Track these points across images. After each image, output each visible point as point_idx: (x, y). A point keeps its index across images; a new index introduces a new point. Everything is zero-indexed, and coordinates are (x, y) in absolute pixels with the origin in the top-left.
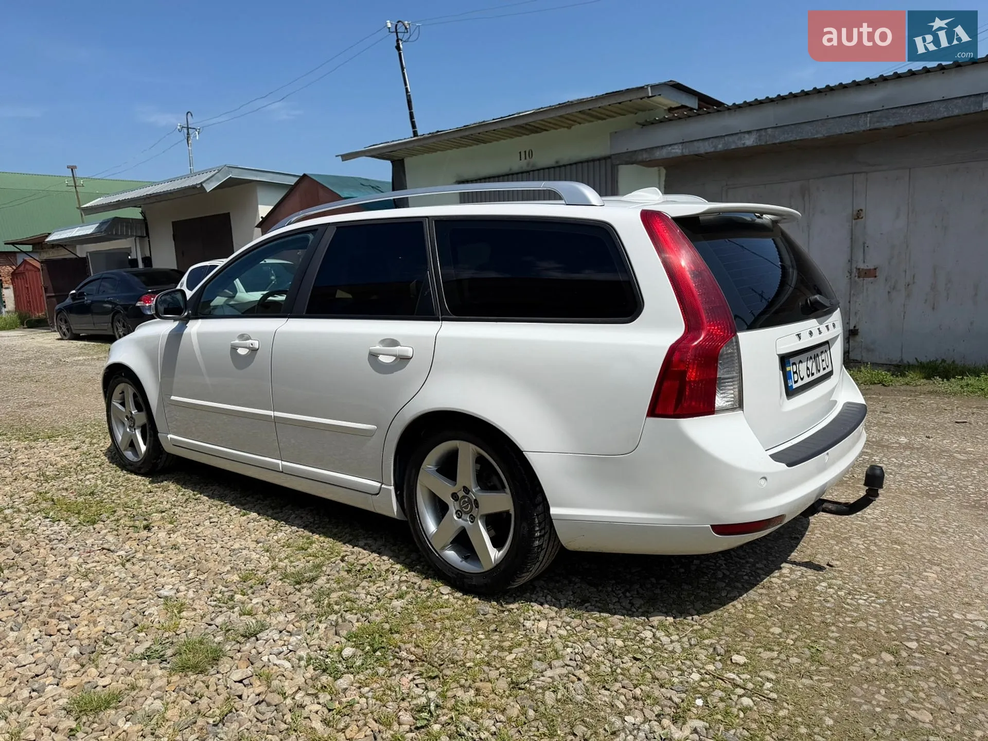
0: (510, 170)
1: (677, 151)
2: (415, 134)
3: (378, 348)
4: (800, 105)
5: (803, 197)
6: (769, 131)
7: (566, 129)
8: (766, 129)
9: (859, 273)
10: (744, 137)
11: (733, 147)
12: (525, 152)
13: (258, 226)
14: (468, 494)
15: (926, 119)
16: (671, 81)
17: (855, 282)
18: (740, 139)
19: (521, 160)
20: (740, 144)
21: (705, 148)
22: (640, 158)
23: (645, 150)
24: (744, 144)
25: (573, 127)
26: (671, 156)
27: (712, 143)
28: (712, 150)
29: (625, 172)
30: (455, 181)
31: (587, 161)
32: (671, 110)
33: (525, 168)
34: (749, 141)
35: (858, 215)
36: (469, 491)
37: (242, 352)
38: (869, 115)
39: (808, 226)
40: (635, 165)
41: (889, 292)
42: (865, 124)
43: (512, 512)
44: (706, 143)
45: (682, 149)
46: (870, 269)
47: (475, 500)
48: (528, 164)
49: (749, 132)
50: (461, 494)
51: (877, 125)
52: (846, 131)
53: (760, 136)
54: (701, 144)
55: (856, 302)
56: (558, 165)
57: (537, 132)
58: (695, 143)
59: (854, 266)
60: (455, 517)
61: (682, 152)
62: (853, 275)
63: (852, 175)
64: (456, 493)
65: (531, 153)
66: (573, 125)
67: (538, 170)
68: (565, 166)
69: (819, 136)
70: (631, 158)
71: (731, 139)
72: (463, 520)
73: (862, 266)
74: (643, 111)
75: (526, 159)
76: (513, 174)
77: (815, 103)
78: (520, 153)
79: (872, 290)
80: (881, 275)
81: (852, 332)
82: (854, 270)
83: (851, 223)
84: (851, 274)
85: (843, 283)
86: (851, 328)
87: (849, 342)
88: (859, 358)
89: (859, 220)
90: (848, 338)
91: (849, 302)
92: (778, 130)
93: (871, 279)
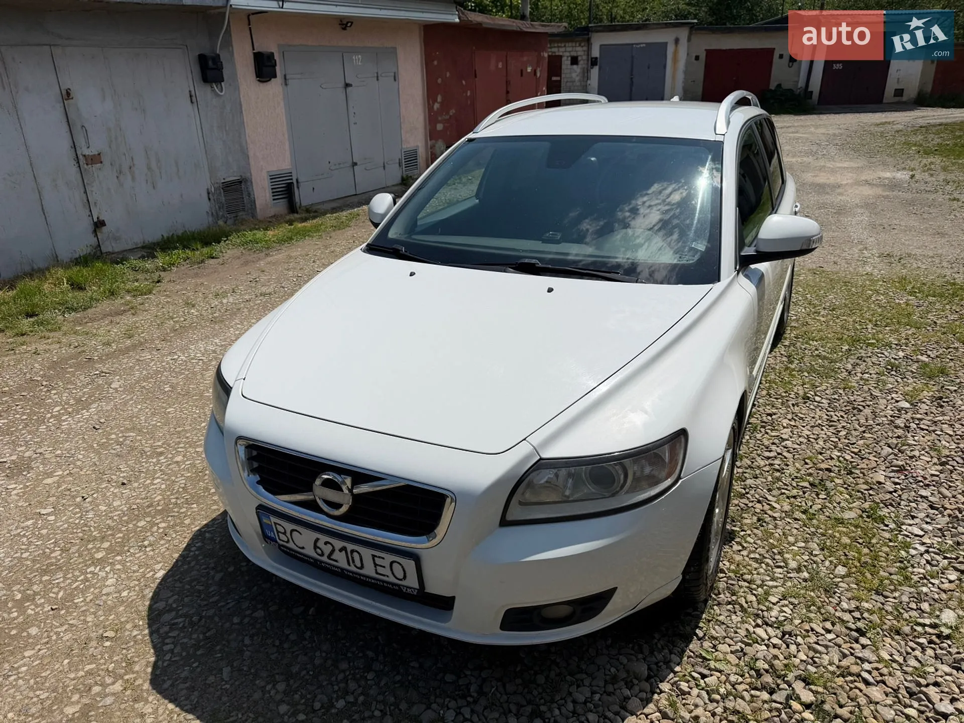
9: (86, 160)
17: (85, 169)
41: (117, 177)
46: (94, 155)
55: (92, 191)
59: (79, 153)
62: (81, 163)
63: (48, 47)
73: (87, 152)
79: (102, 178)
80: (106, 159)
81: (99, 225)
82: (81, 157)
83: (62, 104)
84: (78, 162)
85: (73, 170)
86: (95, 220)
87: (96, 235)
88: (110, 250)
89: (70, 101)
90: (95, 231)
91: (85, 192)
93: (98, 165)
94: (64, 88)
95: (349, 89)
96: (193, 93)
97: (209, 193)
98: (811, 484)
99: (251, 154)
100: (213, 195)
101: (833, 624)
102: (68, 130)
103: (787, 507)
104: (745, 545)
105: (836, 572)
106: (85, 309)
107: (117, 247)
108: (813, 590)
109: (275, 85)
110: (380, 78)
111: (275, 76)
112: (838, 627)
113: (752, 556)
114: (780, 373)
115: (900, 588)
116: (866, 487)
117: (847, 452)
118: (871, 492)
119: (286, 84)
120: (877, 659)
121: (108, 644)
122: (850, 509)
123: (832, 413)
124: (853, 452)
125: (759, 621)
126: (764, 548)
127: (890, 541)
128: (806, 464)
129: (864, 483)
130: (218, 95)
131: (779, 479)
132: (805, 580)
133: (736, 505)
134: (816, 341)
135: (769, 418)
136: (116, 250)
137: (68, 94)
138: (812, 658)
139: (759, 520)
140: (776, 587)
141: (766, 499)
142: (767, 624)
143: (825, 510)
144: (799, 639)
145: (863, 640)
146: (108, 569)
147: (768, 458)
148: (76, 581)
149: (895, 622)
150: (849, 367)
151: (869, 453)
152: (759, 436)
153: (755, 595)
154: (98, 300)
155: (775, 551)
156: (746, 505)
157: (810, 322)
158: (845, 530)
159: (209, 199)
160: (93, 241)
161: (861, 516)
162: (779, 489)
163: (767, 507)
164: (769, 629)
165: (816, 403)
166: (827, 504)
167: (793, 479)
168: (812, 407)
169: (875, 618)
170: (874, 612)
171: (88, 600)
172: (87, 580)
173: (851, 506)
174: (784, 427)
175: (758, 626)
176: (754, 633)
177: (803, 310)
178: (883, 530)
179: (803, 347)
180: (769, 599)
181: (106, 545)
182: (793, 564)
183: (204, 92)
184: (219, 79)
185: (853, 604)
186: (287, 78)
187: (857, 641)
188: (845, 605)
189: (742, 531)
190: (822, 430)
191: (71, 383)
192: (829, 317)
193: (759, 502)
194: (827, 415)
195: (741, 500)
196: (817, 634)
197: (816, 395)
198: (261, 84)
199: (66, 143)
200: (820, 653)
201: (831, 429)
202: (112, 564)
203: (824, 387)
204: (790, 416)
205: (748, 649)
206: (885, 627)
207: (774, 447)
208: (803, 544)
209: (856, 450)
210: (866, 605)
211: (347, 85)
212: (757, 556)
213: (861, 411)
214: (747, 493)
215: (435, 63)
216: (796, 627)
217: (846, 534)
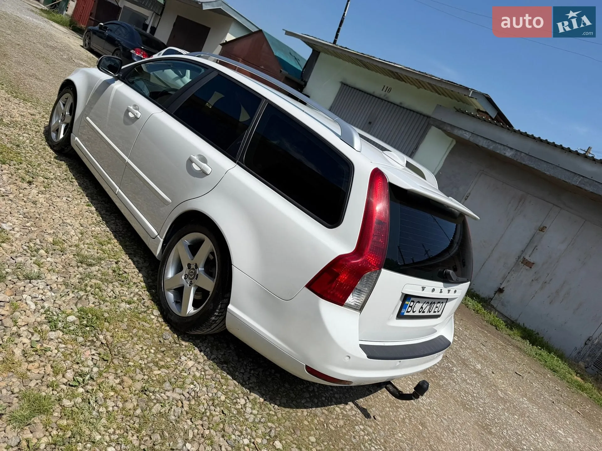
0: (374, 92)
1: (467, 136)
2: (335, 42)
3: (195, 158)
4: (548, 149)
5: (519, 202)
6: (523, 154)
7: (416, 88)
8: (521, 152)
9: (523, 261)
10: (507, 150)
11: (498, 152)
12: (387, 87)
13: (221, 44)
14: (196, 269)
16: (487, 94)
17: (519, 264)
18: (504, 149)
19: (382, 90)
20: (502, 153)
21: (483, 143)
22: (445, 128)
23: (451, 125)
24: (505, 154)
25: (421, 89)
26: (462, 137)
27: (488, 142)
28: (486, 147)
29: (434, 131)
30: (340, 81)
31: (417, 113)
32: (479, 110)
33: (382, 97)
34: (509, 154)
35: (542, 229)
36: (197, 268)
37: (131, 115)
38: (581, 178)
39: (512, 220)
40: (440, 130)
41: (533, 280)
42: (576, 181)
43: (211, 293)
44: (485, 141)
45: (471, 137)
46: (530, 262)
47: (197, 275)
48: (385, 95)
49: (511, 149)
50: (193, 266)
51: (582, 186)
52: (564, 179)
53: (516, 154)
54: (481, 139)
55: (513, 275)
56: (401, 105)
57: (399, 80)
58: (479, 138)
59: (523, 255)
60: (183, 277)
61: (469, 138)
62: (519, 260)
63: (552, 205)
64: (190, 264)
65: (390, 90)
66: (421, 88)
67: (389, 102)
68: (404, 108)
69: (548, 173)
70: (441, 125)
71: (499, 146)
72: (186, 281)
73: (527, 258)
74: (464, 102)
75: (385, 91)
76: (373, 96)
77: (557, 153)
78: (384, 86)
79: (525, 274)
80: (534, 269)
81: (501, 291)
83: (535, 231)
84: (519, 258)
85: (512, 261)
86: (501, 287)
87: (495, 294)
88: (495, 306)
89: (541, 232)
90: (496, 292)
91: (509, 273)
92: (528, 156)
93: (528, 268)
94: (544, 225)
97: (588, 340)
100: (592, 344)
102: (527, 242)
107: (500, 308)
136: (498, 309)
159: (586, 344)
160: (492, 294)
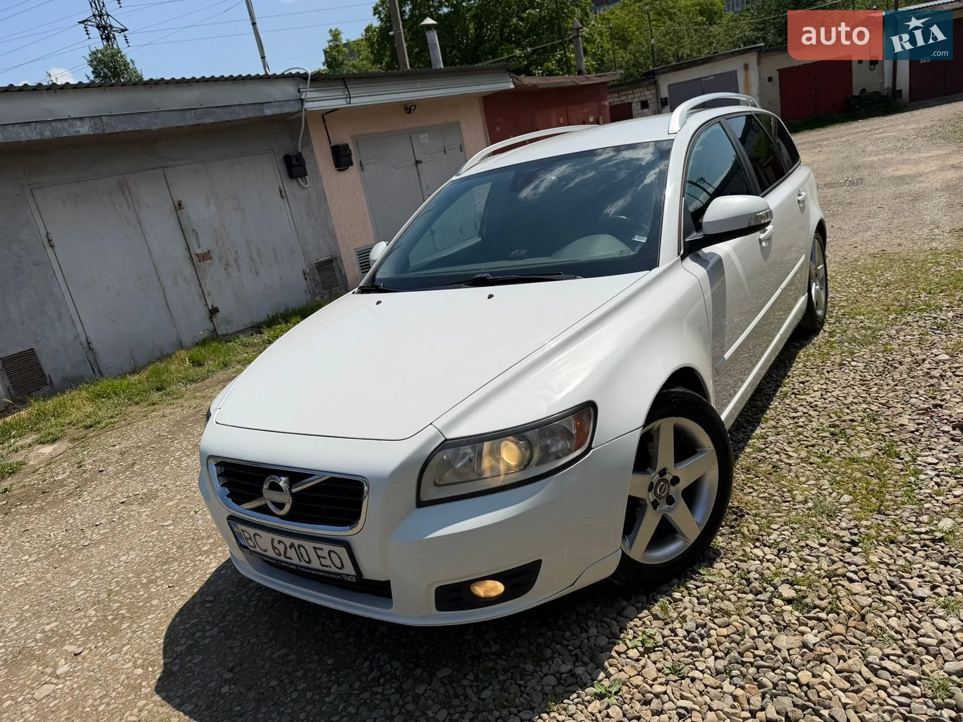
4: (128, 94)
5: (124, 194)
6: (104, 119)
8: (100, 116)
9: (199, 258)
15: (233, 119)
17: (199, 266)
18: (72, 126)
20: (72, 132)
21: (26, 134)
28: (38, 137)
38: (192, 111)
39: (139, 222)
41: (225, 269)
42: (190, 120)
46: (205, 253)
51: (201, 121)
52: (178, 125)
53: (95, 124)
55: (205, 283)
58: (10, 128)
59: (192, 253)
62: (195, 261)
63: (161, 169)
69: (155, 127)
71: (60, 125)
73: (199, 251)
79: (213, 271)
80: (215, 256)
81: (214, 311)
82: (194, 256)
83: (175, 215)
84: (192, 261)
85: (188, 270)
86: (210, 308)
87: (212, 321)
88: (225, 332)
89: (182, 211)
90: (211, 318)
91: (200, 285)
92: (113, 118)
93: (209, 261)
94: (176, 201)
95: (420, 166)
96: (282, 190)
97: (305, 274)
98: (832, 434)
99: (338, 235)
100: (309, 275)
101: (828, 540)
102: (182, 235)
103: (803, 454)
104: (756, 488)
105: (842, 500)
106: (203, 379)
107: (230, 329)
108: (816, 517)
109: (353, 172)
110: (447, 151)
111: (352, 164)
112: (832, 542)
113: (761, 495)
114: (820, 347)
115: (902, 506)
116: (887, 430)
117: (875, 404)
118: (892, 434)
119: (362, 170)
120: (865, 562)
121: (208, 605)
122: (867, 449)
123: (866, 374)
124: (880, 404)
125: (758, 544)
126: (774, 488)
127: (902, 470)
128: (831, 417)
129: (886, 427)
130: (304, 188)
131: (800, 434)
132: (809, 509)
133: (754, 458)
134: (863, 315)
135: (802, 385)
136: (230, 332)
137: (180, 205)
138: (801, 567)
139: (774, 467)
140: (780, 517)
141: (785, 450)
142: (765, 545)
143: (841, 453)
144: (793, 554)
145: (854, 549)
146: (211, 557)
147: (794, 418)
148: (188, 567)
149: (891, 534)
150: (893, 332)
151: (898, 402)
152: (787, 401)
153: (757, 524)
154: (213, 372)
155: (785, 490)
156: (764, 457)
157: (860, 299)
158: (857, 467)
159: (306, 279)
160: (210, 326)
161: (877, 454)
162: (799, 441)
163: (783, 456)
164: (766, 549)
165: (851, 368)
166: (845, 448)
167: (814, 432)
168: (847, 371)
169: (873, 532)
170: (872, 527)
171: (196, 578)
172: (195, 565)
173: (869, 447)
174: (815, 391)
175: (756, 547)
176: (751, 552)
177: (855, 291)
178: (898, 463)
179: (848, 322)
180: (771, 526)
181: (211, 541)
182: (800, 498)
183: (292, 187)
184: (304, 174)
185: (852, 523)
186: (363, 163)
187: (849, 550)
188: (843, 525)
189: (756, 477)
190: (853, 389)
191: (190, 434)
192: (882, 293)
193: (777, 453)
194: (861, 376)
195: (760, 454)
196: (811, 548)
197: (853, 361)
198: (341, 173)
199: (180, 248)
200: (811, 562)
201: (863, 388)
202: (215, 553)
203: (862, 353)
204: (822, 381)
205: (742, 565)
206: (879, 538)
207: (801, 409)
208: (813, 482)
209: (884, 401)
210: (864, 523)
211: (418, 162)
212: (766, 495)
213: (897, 368)
214: (766, 448)
215: (498, 129)
216: (792, 545)
217: (859, 470)
